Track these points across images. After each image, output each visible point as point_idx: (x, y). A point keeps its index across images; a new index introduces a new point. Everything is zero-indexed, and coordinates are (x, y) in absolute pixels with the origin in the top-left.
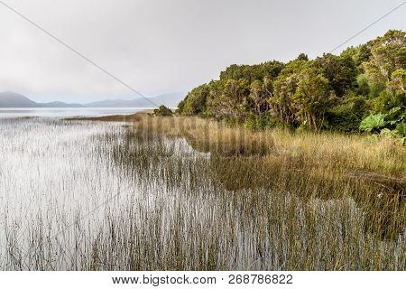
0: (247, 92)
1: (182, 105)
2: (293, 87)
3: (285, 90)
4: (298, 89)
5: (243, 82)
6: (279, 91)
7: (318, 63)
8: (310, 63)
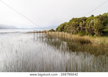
0: (78, 25)
1: (57, 29)
2: (93, 24)
3: (90, 25)
4: (95, 24)
5: (77, 23)
6: (89, 25)
7: (98, 17)
8: (95, 17)
